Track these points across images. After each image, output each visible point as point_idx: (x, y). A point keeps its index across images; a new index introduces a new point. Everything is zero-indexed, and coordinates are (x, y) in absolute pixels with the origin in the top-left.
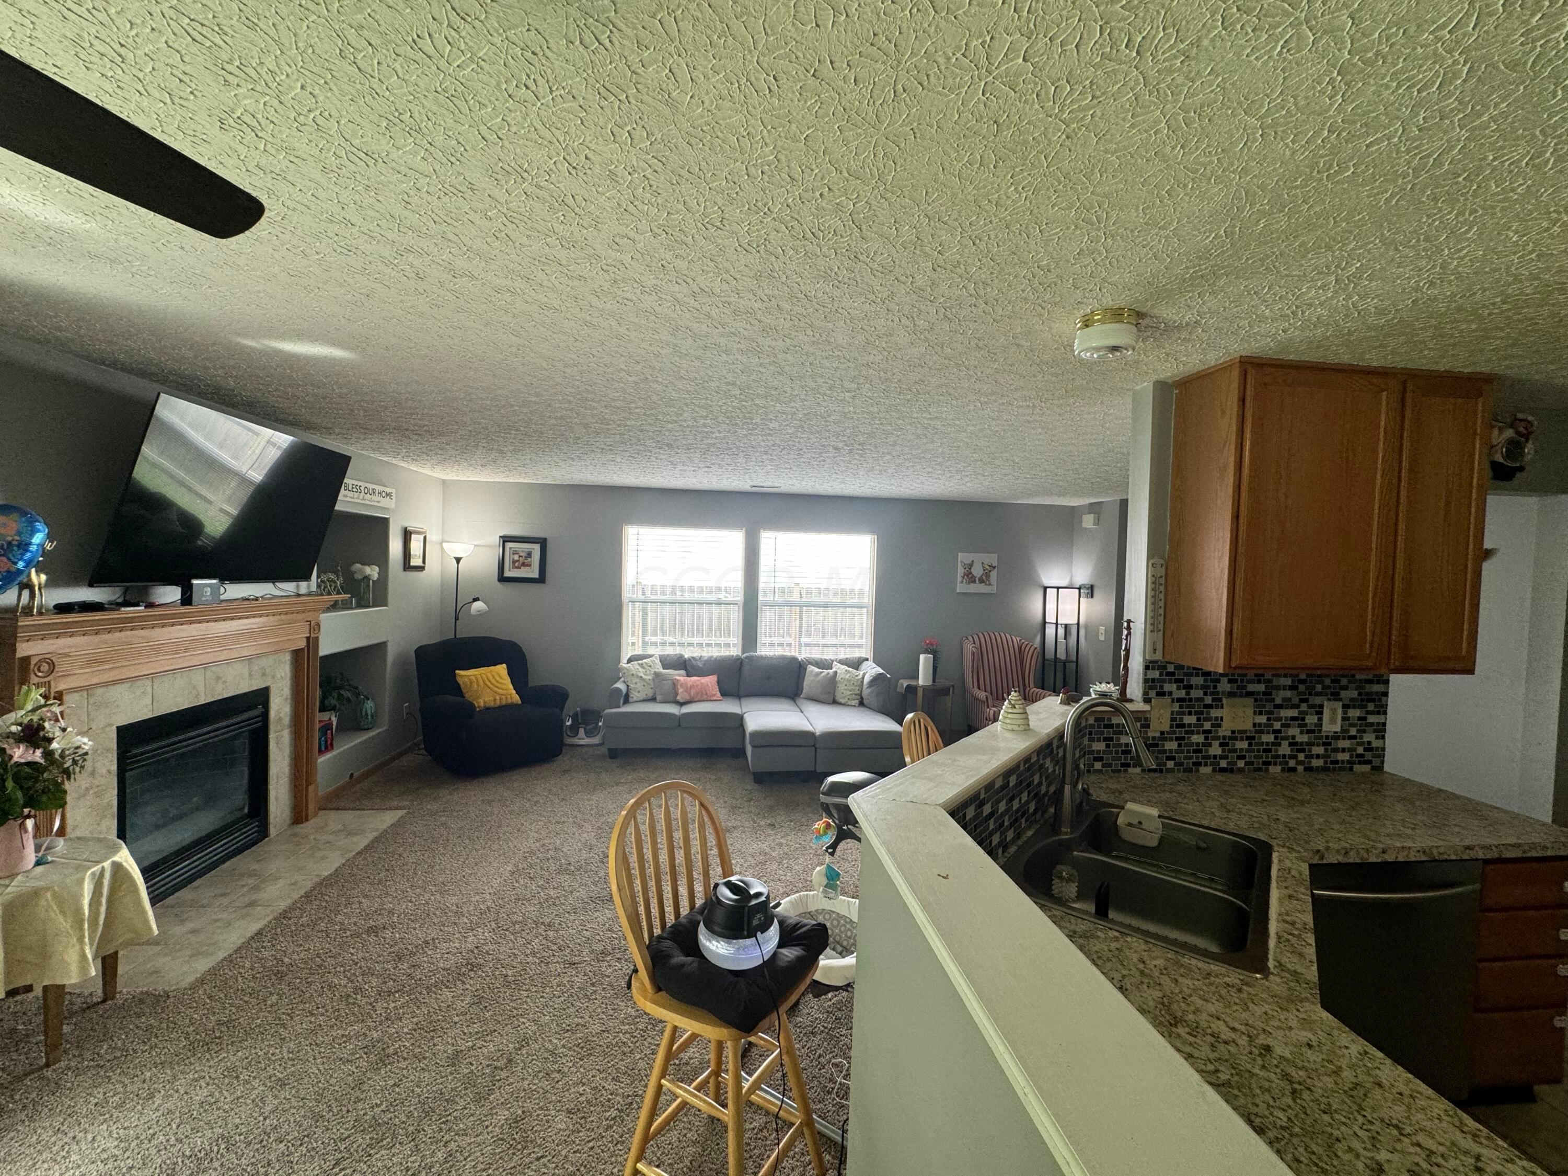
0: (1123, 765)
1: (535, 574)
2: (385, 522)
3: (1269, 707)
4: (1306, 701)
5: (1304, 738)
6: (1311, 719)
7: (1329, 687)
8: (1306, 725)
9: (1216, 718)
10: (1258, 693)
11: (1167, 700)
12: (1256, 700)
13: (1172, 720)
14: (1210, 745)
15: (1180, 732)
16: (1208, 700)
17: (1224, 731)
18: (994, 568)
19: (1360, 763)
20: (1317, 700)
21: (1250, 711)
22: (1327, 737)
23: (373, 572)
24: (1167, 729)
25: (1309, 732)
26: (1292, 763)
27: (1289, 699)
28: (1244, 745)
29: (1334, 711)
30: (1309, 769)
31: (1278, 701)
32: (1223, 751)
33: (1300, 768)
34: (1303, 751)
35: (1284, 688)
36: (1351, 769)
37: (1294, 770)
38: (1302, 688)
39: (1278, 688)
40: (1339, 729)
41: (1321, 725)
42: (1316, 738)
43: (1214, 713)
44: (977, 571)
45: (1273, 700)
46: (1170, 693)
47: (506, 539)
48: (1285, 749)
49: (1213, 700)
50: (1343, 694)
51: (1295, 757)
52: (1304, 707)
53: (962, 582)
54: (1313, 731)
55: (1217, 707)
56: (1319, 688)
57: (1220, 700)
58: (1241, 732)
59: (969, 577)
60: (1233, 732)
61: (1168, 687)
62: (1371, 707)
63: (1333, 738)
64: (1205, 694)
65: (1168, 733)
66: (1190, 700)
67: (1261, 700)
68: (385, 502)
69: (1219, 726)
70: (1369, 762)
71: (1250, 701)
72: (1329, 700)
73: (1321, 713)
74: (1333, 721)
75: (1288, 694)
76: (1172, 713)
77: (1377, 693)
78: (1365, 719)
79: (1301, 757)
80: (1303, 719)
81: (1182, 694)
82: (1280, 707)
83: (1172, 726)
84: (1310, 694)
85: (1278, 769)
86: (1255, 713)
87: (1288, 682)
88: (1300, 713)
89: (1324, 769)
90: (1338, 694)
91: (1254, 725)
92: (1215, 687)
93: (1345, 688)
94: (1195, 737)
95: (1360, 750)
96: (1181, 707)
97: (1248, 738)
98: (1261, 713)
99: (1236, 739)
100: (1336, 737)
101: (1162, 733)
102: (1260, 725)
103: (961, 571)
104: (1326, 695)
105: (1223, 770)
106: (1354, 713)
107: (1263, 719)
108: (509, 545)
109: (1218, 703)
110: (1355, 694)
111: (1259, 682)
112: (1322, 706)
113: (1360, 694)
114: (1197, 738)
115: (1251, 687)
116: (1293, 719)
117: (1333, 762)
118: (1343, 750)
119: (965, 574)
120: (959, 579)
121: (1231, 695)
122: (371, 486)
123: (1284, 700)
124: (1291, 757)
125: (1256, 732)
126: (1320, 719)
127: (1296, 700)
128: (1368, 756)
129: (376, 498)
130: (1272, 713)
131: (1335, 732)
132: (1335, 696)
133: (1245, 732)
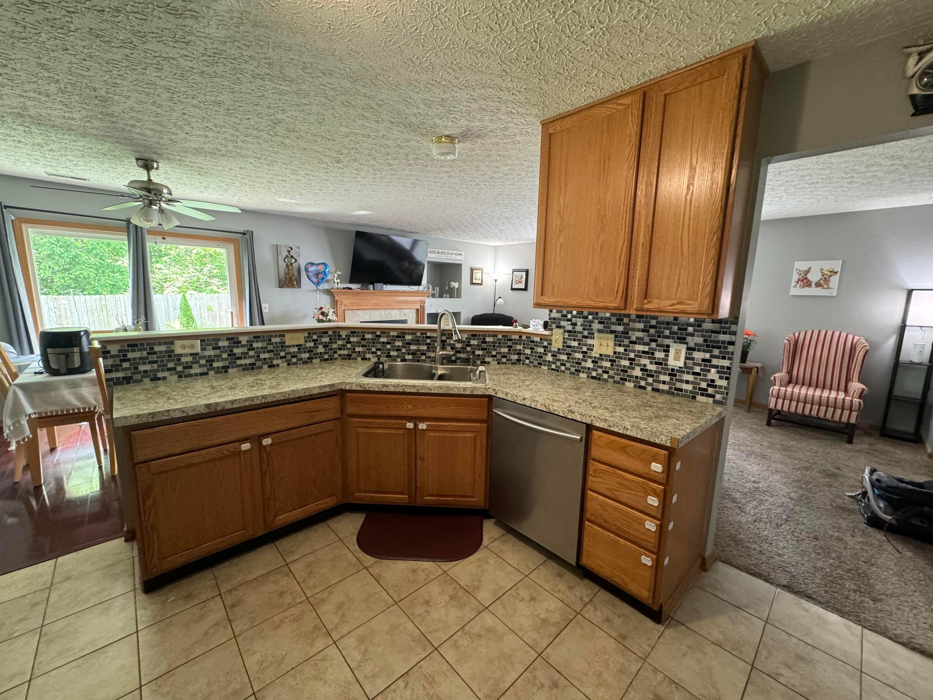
0: (539, 364)
1: (523, 287)
2: (460, 265)
3: (626, 342)
4: (656, 341)
5: (653, 367)
6: (660, 355)
7: (676, 333)
8: (655, 358)
9: (590, 345)
10: (619, 332)
11: (561, 331)
12: (616, 336)
13: (564, 342)
14: (586, 361)
15: (569, 350)
16: (586, 333)
17: (595, 353)
18: (836, 273)
19: (702, 395)
20: (667, 342)
21: (611, 343)
22: (673, 370)
23: (455, 285)
24: (561, 347)
25: (656, 363)
26: (643, 383)
27: (642, 339)
28: (608, 364)
29: (678, 352)
30: (655, 390)
31: (633, 339)
32: (594, 366)
33: (649, 388)
34: (652, 376)
35: (638, 330)
36: (694, 398)
37: (644, 388)
38: (652, 331)
39: (634, 330)
40: (682, 365)
41: (667, 360)
42: (662, 368)
43: (589, 341)
44: (814, 277)
45: (629, 338)
46: (564, 327)
47: (514, 271)
48: (637, 372)
49: (588, 333)
50: (689, 339)
51: (645, 379)
52: (653, 345)
53: (795, 286)
54: (661, 364)
55: (591, 338)
56: (667, 332)
57: (593, 334)
58: (605, 356)
59: (805, 282)
60: (601, 355)
61: (563, 323)
62: (716, 352)
63: (677, 371)
64: (584, 329)
65: (562, 350)
66: (575, 332)
67: (621, 337)
68: (459, 257)
69: (592, 350)
70: (713, 396)
71: (612, 336)
72: (675, 342)
73: (668, 351)
74: (677, 359)
75: (640, 334)
76: (564, 338)
77: (723, 342)
78: (710, 361)
79: (650, 380)
80: (653, 354)
81: (570, 328)
82: (635, 343)
83: (564, 346)
84: (659, 337)
85: (631, 385)
86: (615, 345)
87: (641, 326)
88: (650, 349)
89: (668, 393)
90: (685, 339)
91: (615, 353)
92: (590, 326)
93: (692, 335)
94: (577, 354)
95: (704, 385)
96: (569, 335)
97: (610, 361)
98: (620, 345)
99: (602, 360)
100: (681, 371)
101: (559, 349)
102: (619, 353)
103: (795, 277)
104: (673, 338)
105: (593, 378)
106: (698, 355)
107: (621, 350)
108: (515, 273)
109: (591, 336)
110: (700, 340)
111: (619, 324)
112: (668, 346)
113: (705, 341)
114: (579, 356)
115: (614, 328)
116: (644, 352)
117: (676, 389)
118: (687, 382)
119: (799, 280)
120: (793, 284)
121: (600, 331)
122: (450, 252)
123: (637, 338)
124: (642, 379)
125: (617, 357)
126: (667, 356)
127: (647, 339)
128: (710, 391)
129: (453, 256)
130: (629, 346)
131: (680, 367)
132: (682, 340)
133: (609, 356)
